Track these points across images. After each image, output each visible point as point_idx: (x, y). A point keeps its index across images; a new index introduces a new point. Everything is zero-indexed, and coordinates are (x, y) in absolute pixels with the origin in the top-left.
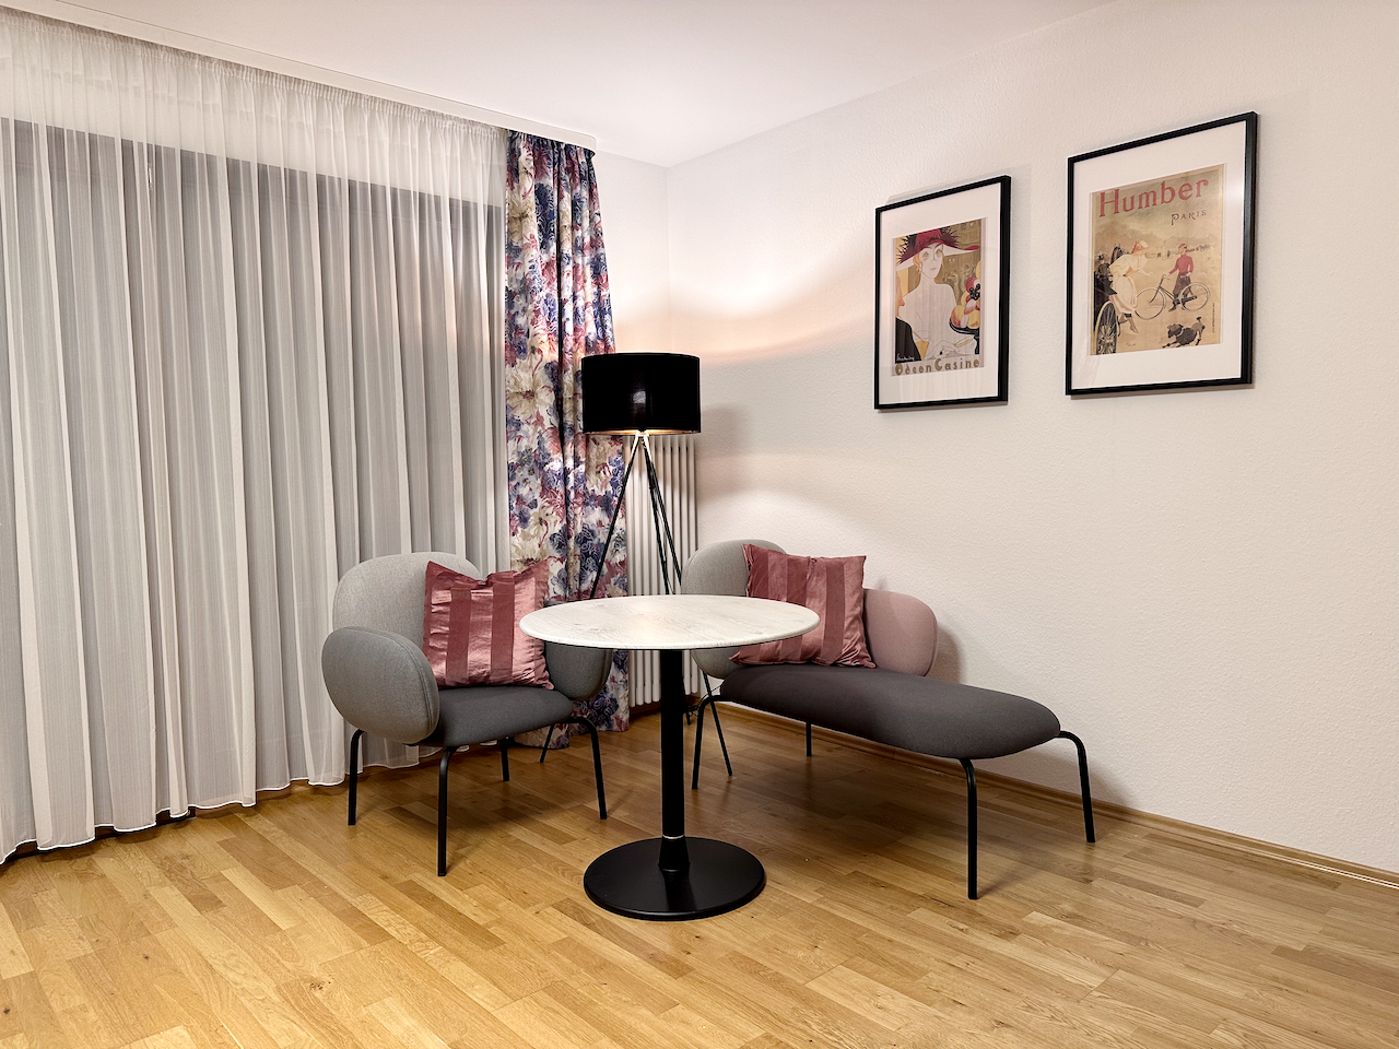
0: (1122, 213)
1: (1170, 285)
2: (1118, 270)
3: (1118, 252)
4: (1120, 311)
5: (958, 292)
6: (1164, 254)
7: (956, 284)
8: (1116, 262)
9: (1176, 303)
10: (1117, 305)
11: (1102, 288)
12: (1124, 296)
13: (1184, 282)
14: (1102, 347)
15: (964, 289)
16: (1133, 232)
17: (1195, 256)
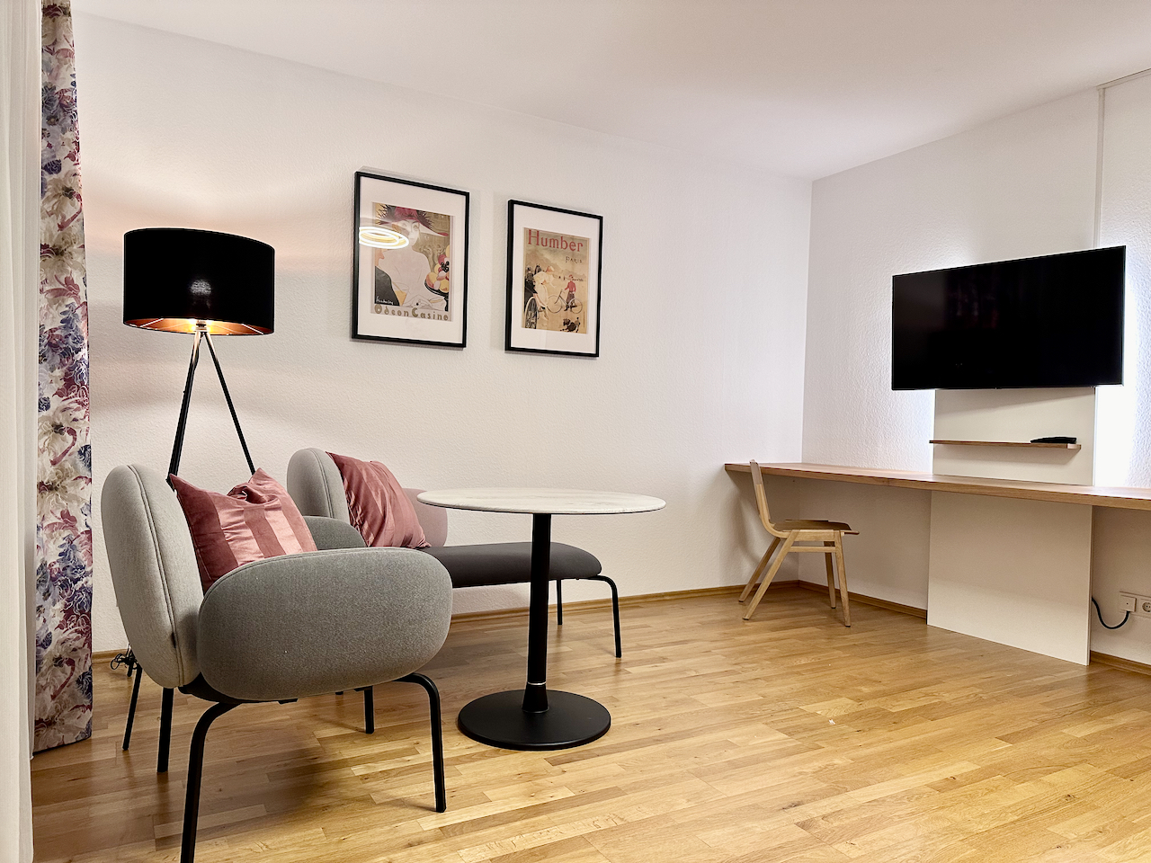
0: (541, 246)
1: (565, 297)
2: (539, 279)
3: (538, 269)
4: (539, 305)
5: (432, 264)
6: (562, 277)
7: (431, 256)
8: (537, 274)
9: (567, 307)
10: (537, 300)
11: (530, 288)
12: (541, 296)
13: (571, 296)
14: (530, 324)
15: (437, 262)
16: (547, 260)
17: (576, 283)
